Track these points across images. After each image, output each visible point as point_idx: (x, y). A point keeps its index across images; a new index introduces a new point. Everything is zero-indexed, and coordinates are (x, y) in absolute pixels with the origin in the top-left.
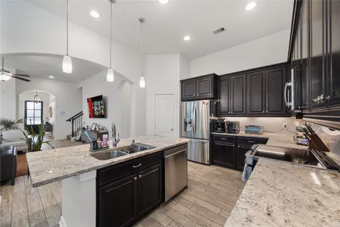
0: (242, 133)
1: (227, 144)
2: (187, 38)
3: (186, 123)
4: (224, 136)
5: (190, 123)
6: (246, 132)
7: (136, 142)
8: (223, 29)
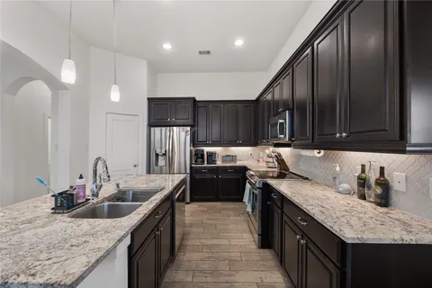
0: (219, 163)
1: (208, 176)
2: (167, 46)
3: (157, 155)
4: (205, 168)
5: (165, 155)
6: (223, 161)
7: (121, 187)
8: (208, 52)
